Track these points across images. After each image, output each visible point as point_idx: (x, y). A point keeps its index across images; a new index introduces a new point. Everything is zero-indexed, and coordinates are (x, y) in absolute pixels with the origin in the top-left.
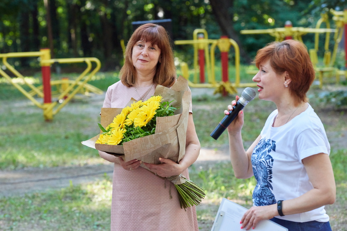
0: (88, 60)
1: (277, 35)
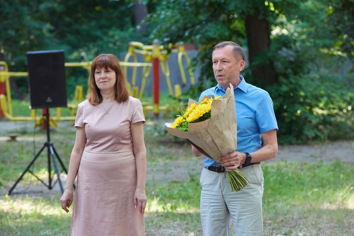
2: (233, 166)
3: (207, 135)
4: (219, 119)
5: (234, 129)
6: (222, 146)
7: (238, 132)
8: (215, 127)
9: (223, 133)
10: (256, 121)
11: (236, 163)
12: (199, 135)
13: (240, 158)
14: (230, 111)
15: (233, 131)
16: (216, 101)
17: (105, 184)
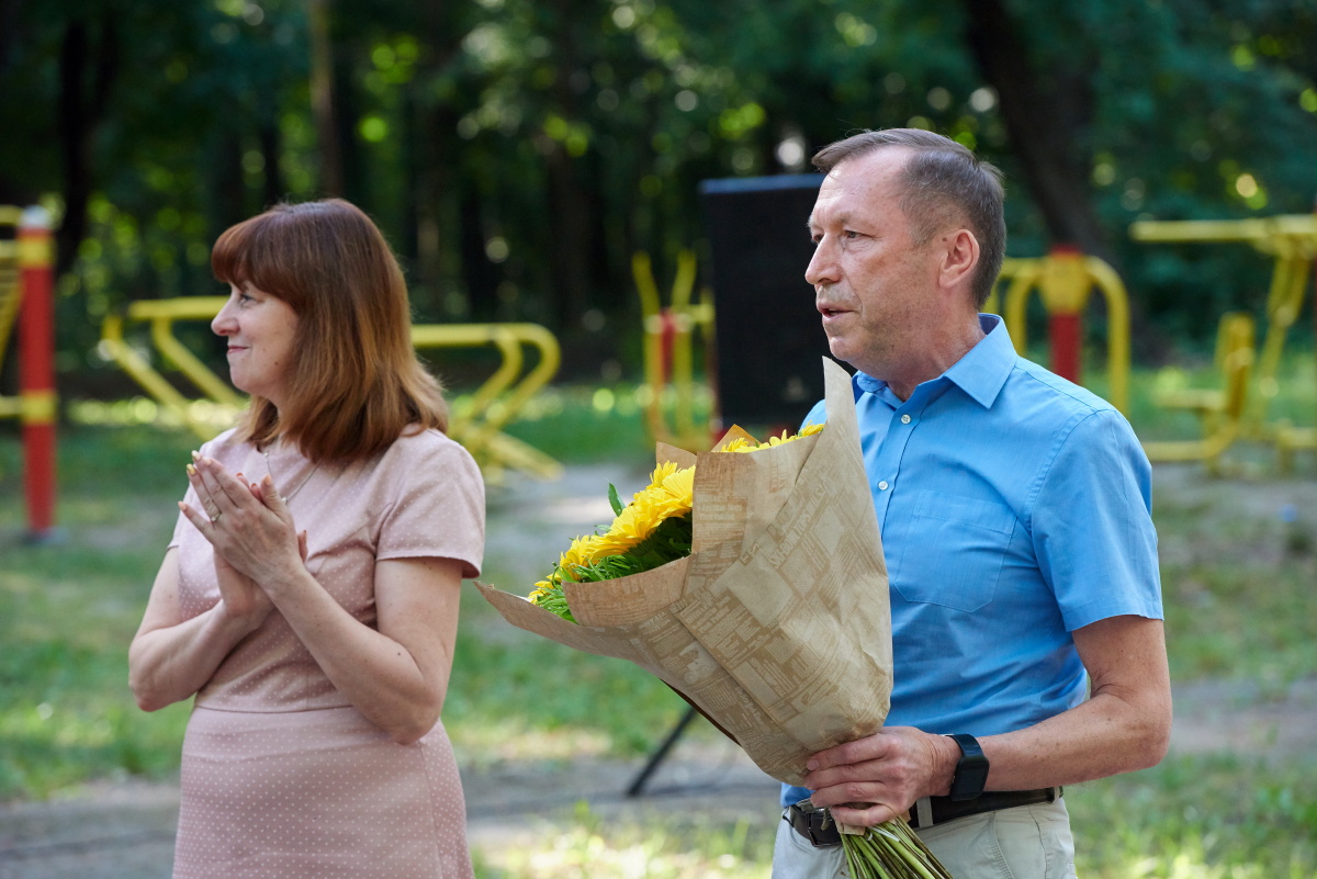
0: (508, 336)
1: (1284, 250)
2: (869, 805)
3: (682, 647)
4: (750, 558)
5: (863, 607)
6: (788, 702)
7: (900, 625)
8: (727, 599)
9: (780, 631)
10: (1038, 569)
11: (883, 794)
12: (635, 641)
13: (912, 766)
14: (818, 512)
15: (856, 620)
16: (723, 460)
17: (239, 868)
